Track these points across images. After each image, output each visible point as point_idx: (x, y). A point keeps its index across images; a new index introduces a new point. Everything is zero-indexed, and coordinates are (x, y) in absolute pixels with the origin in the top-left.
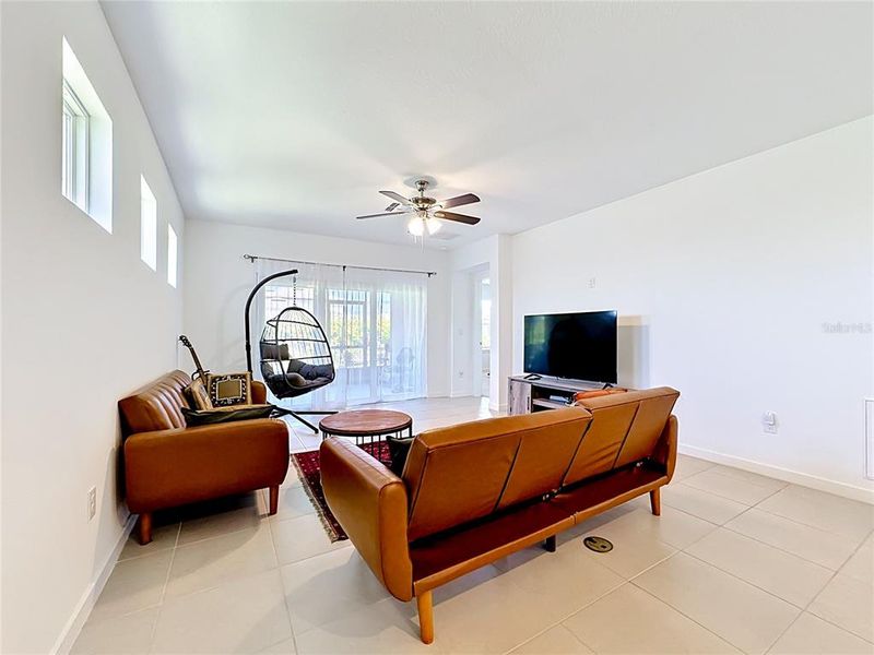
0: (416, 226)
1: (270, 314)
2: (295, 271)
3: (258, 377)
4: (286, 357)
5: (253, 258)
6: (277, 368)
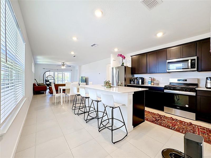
0: (63, 67)
1: (47, 76)
2: (50, 71)
3: (45, 84)
4: (49, 82)
5: (44, 69)
6: (47, 83)
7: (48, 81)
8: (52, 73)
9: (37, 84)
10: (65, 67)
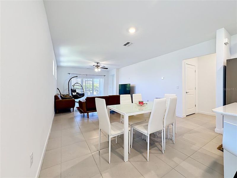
0: (96, 70)
2: (77, 76)
5: (69, 74)
7: (75, 91)
8: (79, 80)
9: (61, 96)
10: (99, 70)
